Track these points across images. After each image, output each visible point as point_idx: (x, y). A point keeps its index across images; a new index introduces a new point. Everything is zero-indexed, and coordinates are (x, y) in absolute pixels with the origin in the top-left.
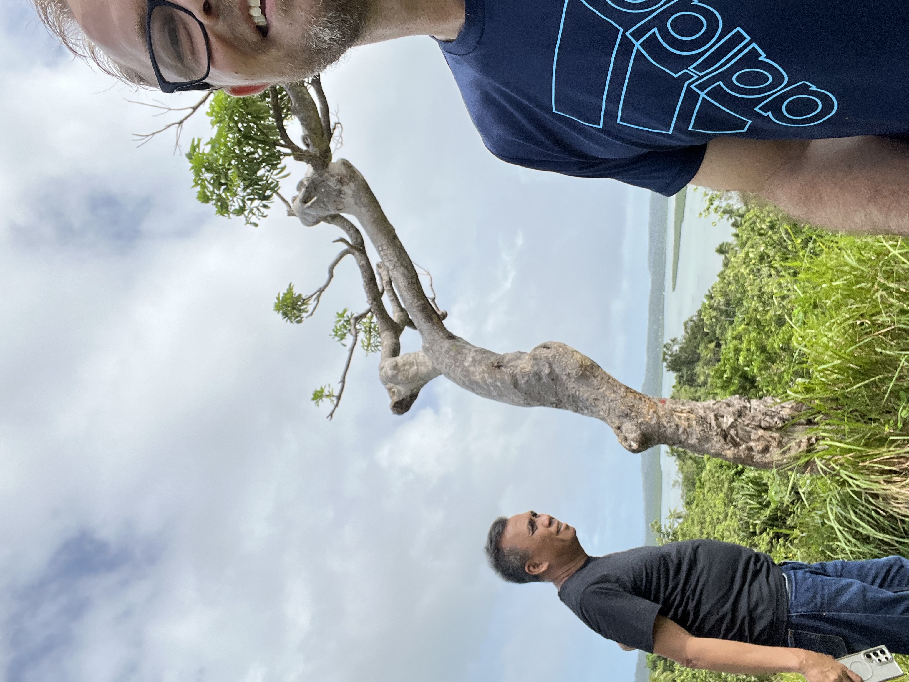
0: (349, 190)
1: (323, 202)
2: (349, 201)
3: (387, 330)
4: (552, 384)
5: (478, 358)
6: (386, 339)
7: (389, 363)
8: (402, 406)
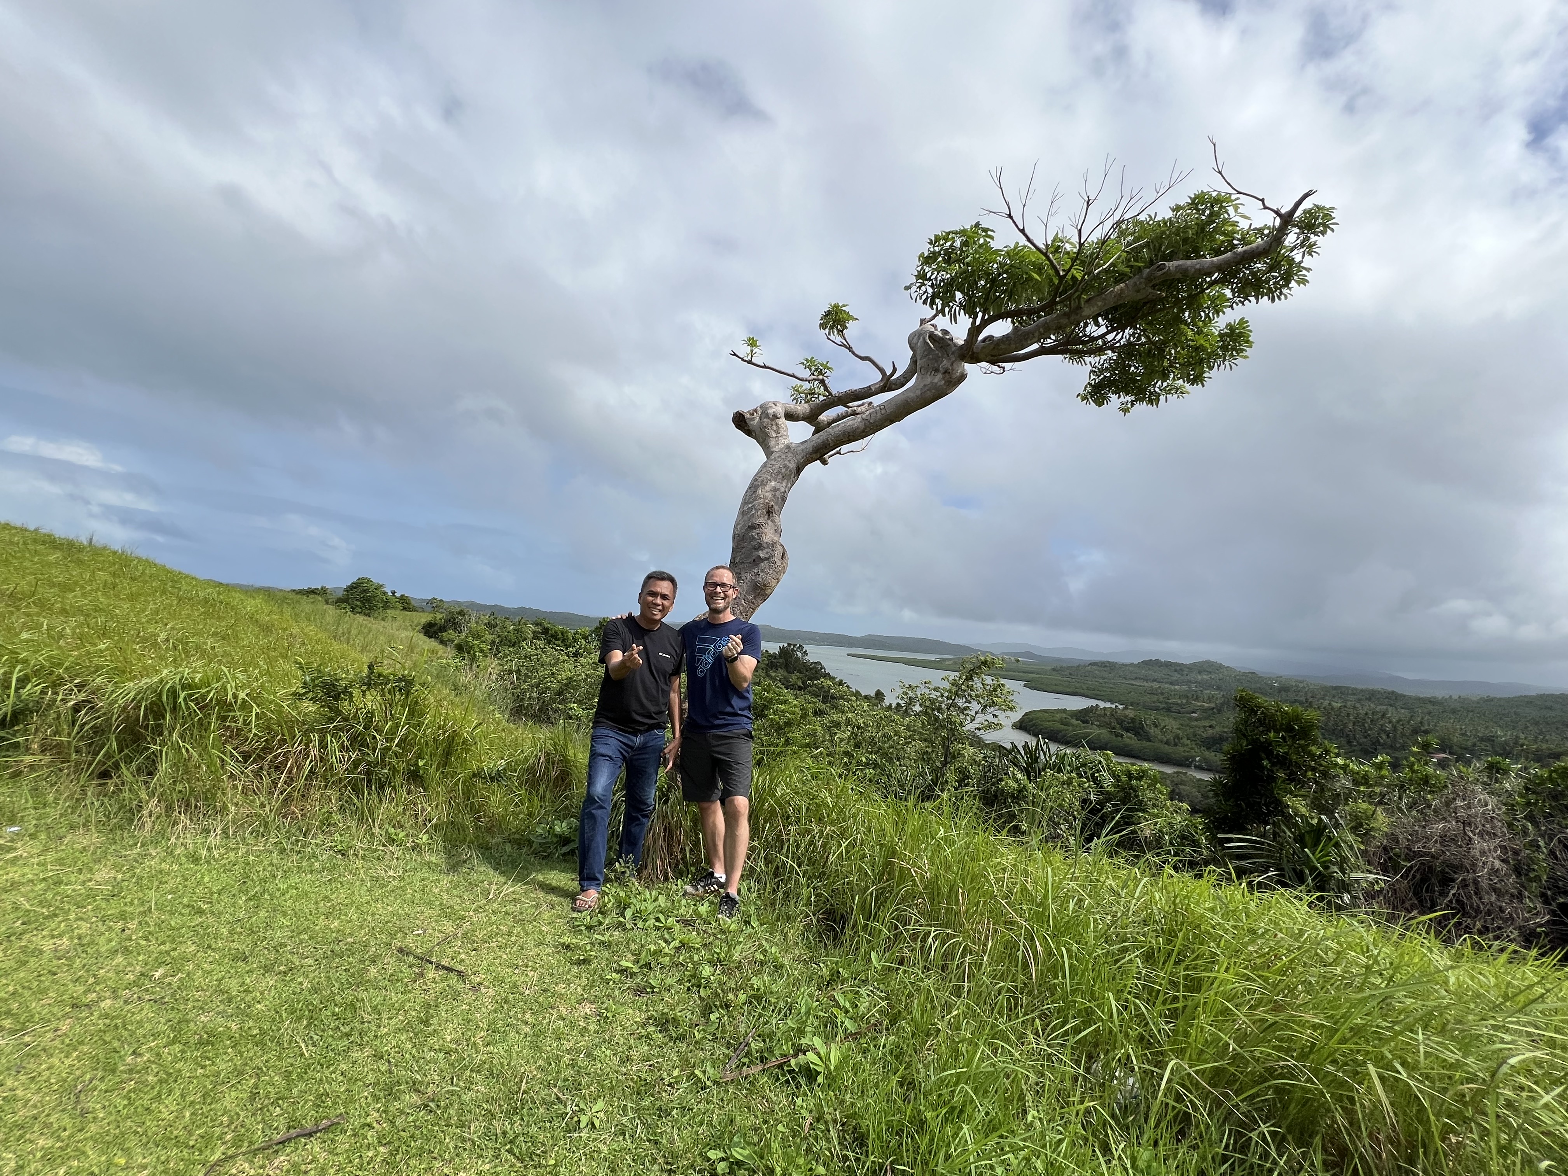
0: (938, 379)
1: (928, 354)
2: (928, 380)
3: (812, 410)
4: (751, 560)
5: (778, 494)
6: (803, 408)
7: (780, 410)
8: (740, 421)
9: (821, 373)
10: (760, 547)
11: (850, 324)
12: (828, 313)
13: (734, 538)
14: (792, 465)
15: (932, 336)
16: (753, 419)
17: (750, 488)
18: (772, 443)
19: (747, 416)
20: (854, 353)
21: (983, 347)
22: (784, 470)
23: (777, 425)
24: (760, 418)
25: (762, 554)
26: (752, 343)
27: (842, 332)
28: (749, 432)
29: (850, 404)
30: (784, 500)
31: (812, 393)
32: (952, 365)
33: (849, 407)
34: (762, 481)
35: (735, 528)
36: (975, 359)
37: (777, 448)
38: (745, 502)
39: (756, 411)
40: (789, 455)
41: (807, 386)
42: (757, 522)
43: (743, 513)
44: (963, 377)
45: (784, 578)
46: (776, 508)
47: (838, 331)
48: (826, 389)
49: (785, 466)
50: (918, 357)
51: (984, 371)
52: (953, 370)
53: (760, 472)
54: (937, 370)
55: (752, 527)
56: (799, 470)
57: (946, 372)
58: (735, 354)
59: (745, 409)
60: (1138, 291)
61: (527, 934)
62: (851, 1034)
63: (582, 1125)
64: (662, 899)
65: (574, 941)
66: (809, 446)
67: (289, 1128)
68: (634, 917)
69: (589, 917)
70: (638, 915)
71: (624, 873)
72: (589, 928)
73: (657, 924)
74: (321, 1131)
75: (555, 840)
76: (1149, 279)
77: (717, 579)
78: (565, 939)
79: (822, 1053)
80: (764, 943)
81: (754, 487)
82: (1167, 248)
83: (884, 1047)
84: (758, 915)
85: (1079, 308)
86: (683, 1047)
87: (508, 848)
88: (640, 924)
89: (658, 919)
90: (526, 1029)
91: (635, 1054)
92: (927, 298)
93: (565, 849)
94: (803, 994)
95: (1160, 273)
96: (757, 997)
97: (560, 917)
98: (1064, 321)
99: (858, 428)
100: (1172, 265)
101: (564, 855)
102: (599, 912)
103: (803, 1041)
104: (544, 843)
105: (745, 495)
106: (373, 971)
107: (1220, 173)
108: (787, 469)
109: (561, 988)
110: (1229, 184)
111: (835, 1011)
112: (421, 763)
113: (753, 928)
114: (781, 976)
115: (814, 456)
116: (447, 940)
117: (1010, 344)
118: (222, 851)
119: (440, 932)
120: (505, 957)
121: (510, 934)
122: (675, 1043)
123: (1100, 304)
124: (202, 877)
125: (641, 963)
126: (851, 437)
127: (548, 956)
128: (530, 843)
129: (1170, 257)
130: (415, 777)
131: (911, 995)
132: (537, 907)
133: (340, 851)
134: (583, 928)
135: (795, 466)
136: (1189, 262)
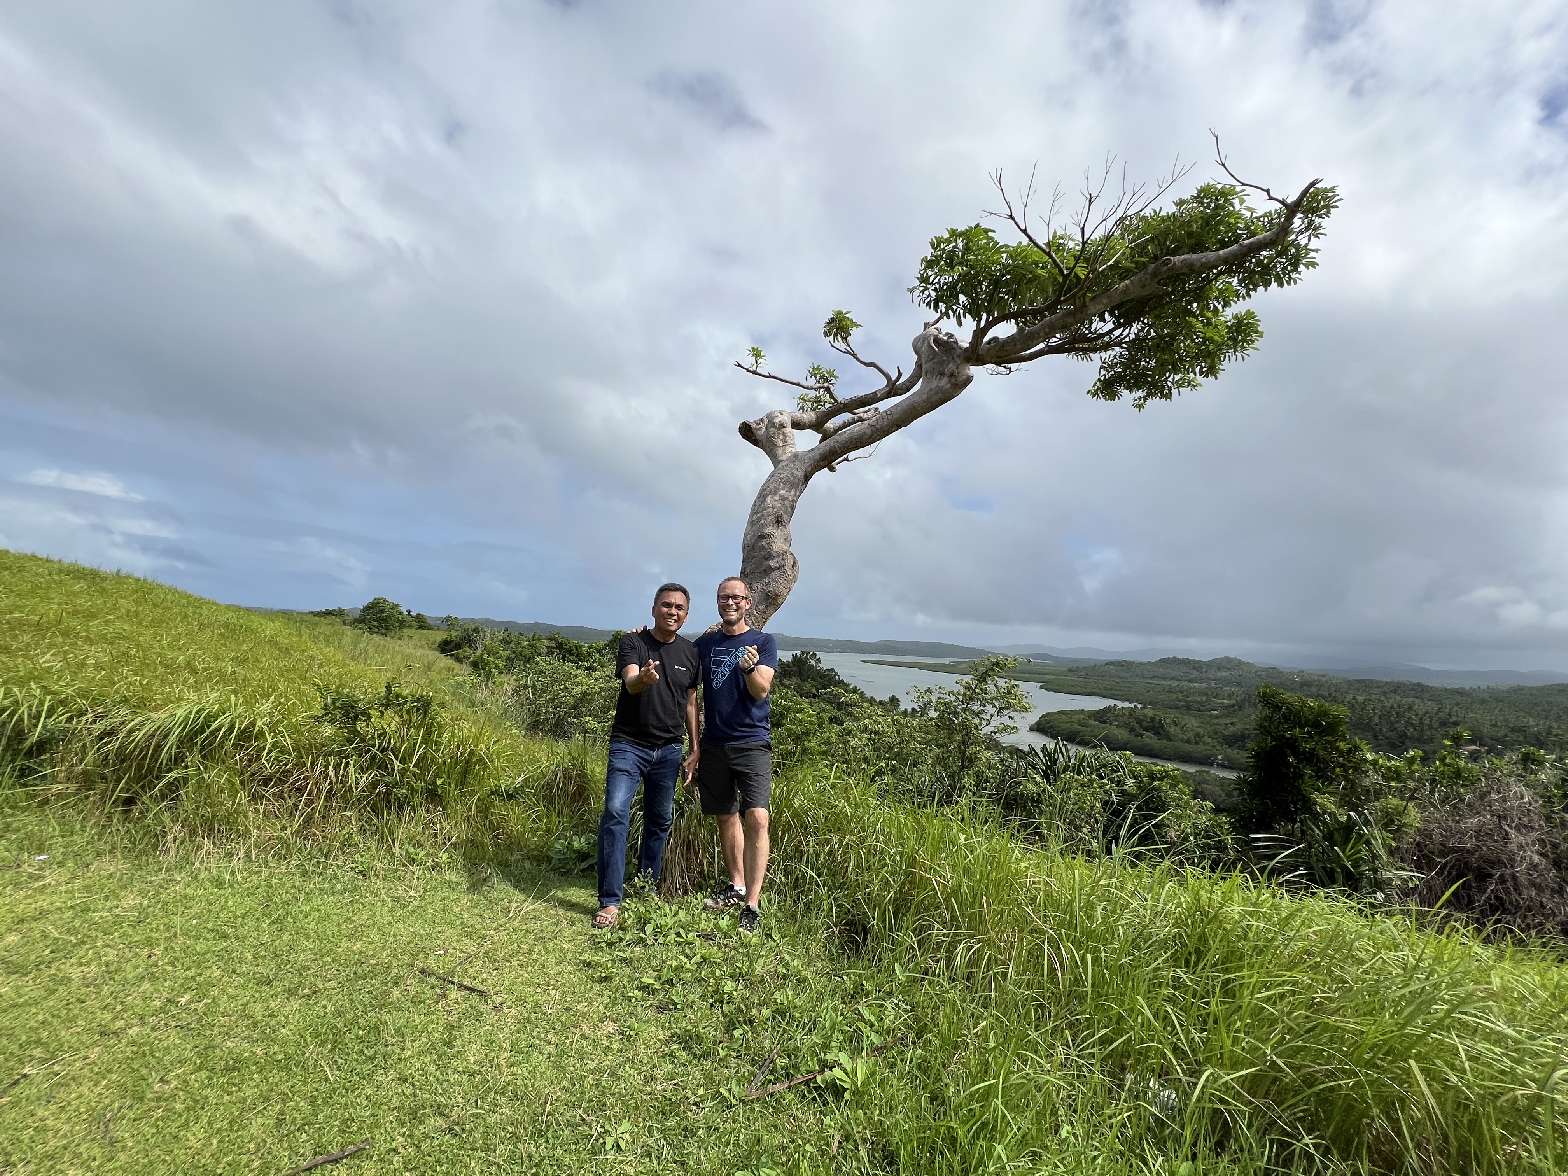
0: (944, 382)
1: (933, 358)
2: (934, 383)
3: (818, 418)
4: (762, 569)
5: (787, 503)
6: (809, 416)
7: (786, 419)
8: (747, 431)
9: (826, 380)
10: (770, 556)
11: (854, 331)
12: (832, 321)
13: (744, 548)
14: (800, 474)
15: (937, 340)
16: (760, 429)
17: (759, 498)
18: (779, 452)
19: (754, 426)
20: (858, 360)
21: (989, 349)
22: (792, 479)
23: (784, 434)
24: (767, 427)
25: (772, 564)
26: (756, 353)
27: (846, 338)
28: (756, 443)
29: (856, 411)
30: (793, 508)
31: (818, 401)
32: (957, 368)
33: (855, 414)
34: (771, 491)
35: (745, 538)
36: (980, 361)
37: (784, 458)
38: (754, 512)
39: (762, 420)
40: (797, 463)
41: (813, 393)
42: (767, 531)
43: (752, 523)
44: (969, 380)
45: (795, 587)
46: (785, 517)
47: (842, 337)
48: (832, 396)
49: (793, 474)
50: (924, 362)
51: (990, 372)
52: (959, 373)
53: (768, 481)
54: (942, 374)
55: (762, 537)
56: (807, 478)
57: (952, 375)
58: (739, 365)
59: (751, 419)
60: (1144, 287)
61: (548, 952)
62: (877, 1049)
63: (608, 1147)
64: (682, 913)
65: (596, 958)
66: (817, 454)
67: (315, 1154)
68: (655, 933)
69: (609, 934)
70: (659, 931)
71: (643, 888)
72: (610, 945)
73: (678, 939)
74: (347, 1157)
75: (574, 856)
76: (1154, 274)
77: (728, 592)
78: (586, 957)
79: (849, 1070)
80: (786, 955)
81: (762, 497)
82: (1172, 243)
83: (911, 1061)
84: (780, 928)
85: (1084, 306)
86: (707, 1064)
87: (527, 865)
88: (661, 940)
89: (678, 935)
90: (549, 1049)
91: (659, 1073)
92: (931, 301)
93: (584, 865)
94: (827, 1008)
95: (1165, 268)
96: (781, 1012)
97: (579, 934)
98: (1070, 320)
99: (865, 434)
100: (1176, 259)
101: (583, 870)
102: (620, 928)
103: (829, 1057)
104: (563, 859)
105: (754, 505)
106: (396, 994)
107: (1223, 165)
108: (795, 477)
109: (583, 1007)
110: (1232, 176)
111: (860, 1024)
112: (439, 782)
113: (774, 941)
114: (804, 990)
115: (822, 464)
116: (468, 959)
117: (1015, 345)
118: (245, 874)
119: (462, 951)
120: (526, 975)
121: (531, 952)
122: (699, 1060)
123: (1105, 301)
124: (226, 902)
125: (663, 979)
126: (858, 444)
127: (570, 974)
128: (549, 859)
129: (1174, 253)
130: (433, 796)
131: (936, 1008)
132: (557, 924)
133: (361, 872)
134: (604, 945)
135: (803, 474)
136: (1194, 256)
